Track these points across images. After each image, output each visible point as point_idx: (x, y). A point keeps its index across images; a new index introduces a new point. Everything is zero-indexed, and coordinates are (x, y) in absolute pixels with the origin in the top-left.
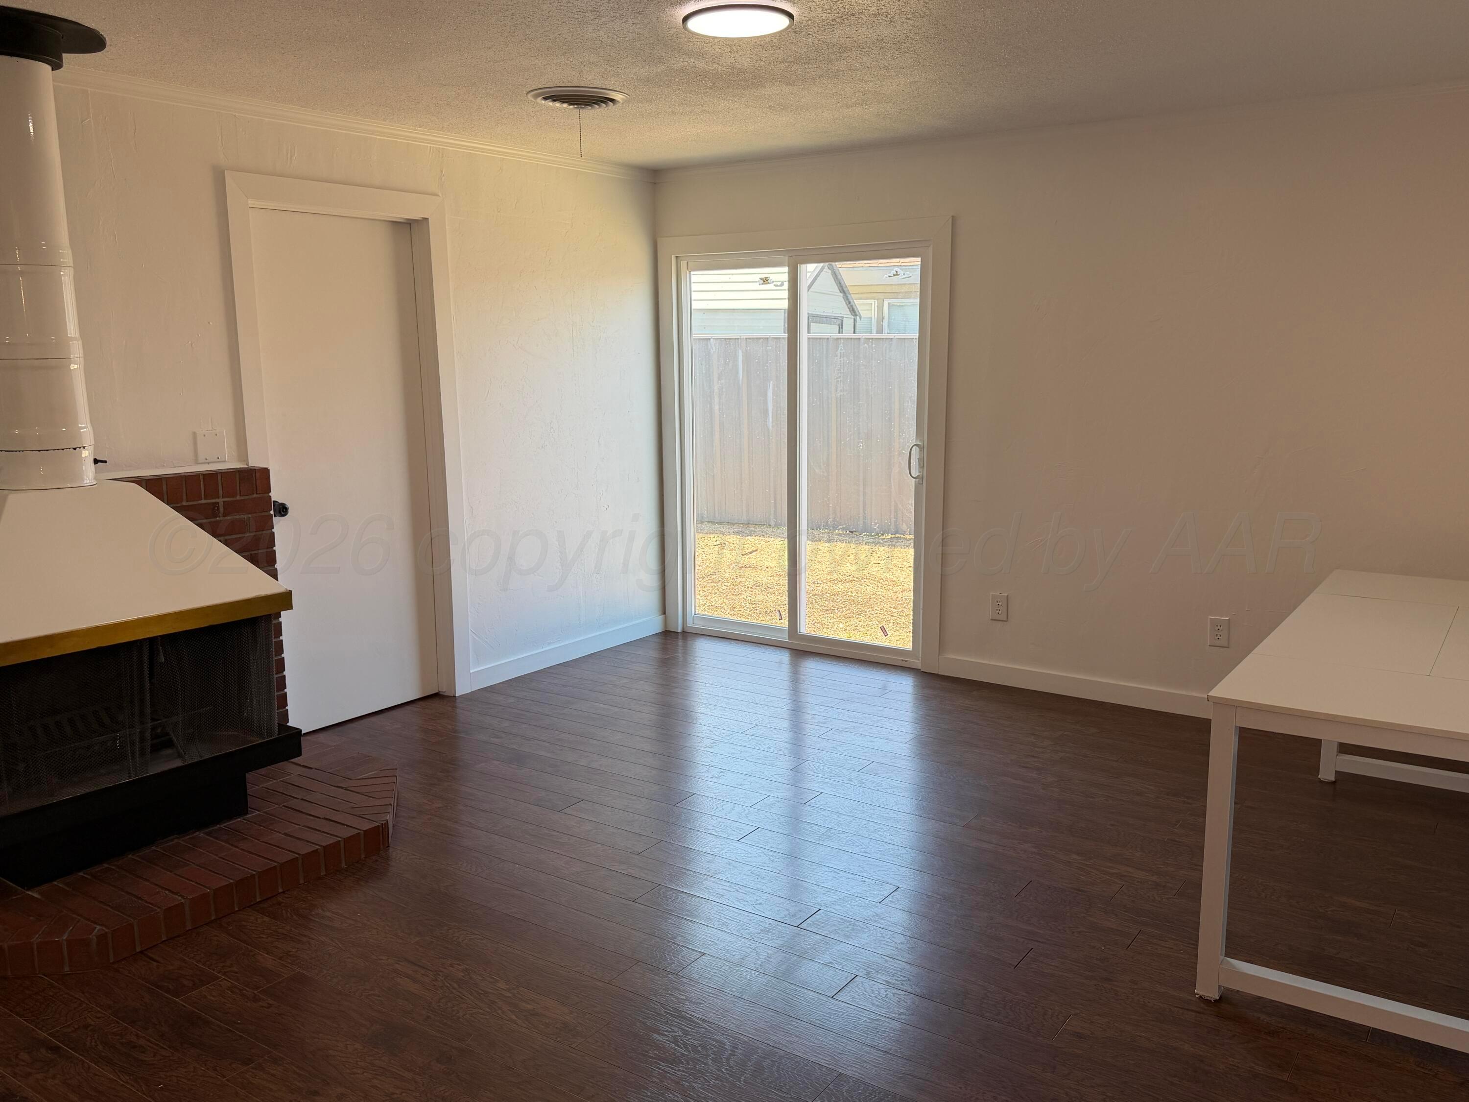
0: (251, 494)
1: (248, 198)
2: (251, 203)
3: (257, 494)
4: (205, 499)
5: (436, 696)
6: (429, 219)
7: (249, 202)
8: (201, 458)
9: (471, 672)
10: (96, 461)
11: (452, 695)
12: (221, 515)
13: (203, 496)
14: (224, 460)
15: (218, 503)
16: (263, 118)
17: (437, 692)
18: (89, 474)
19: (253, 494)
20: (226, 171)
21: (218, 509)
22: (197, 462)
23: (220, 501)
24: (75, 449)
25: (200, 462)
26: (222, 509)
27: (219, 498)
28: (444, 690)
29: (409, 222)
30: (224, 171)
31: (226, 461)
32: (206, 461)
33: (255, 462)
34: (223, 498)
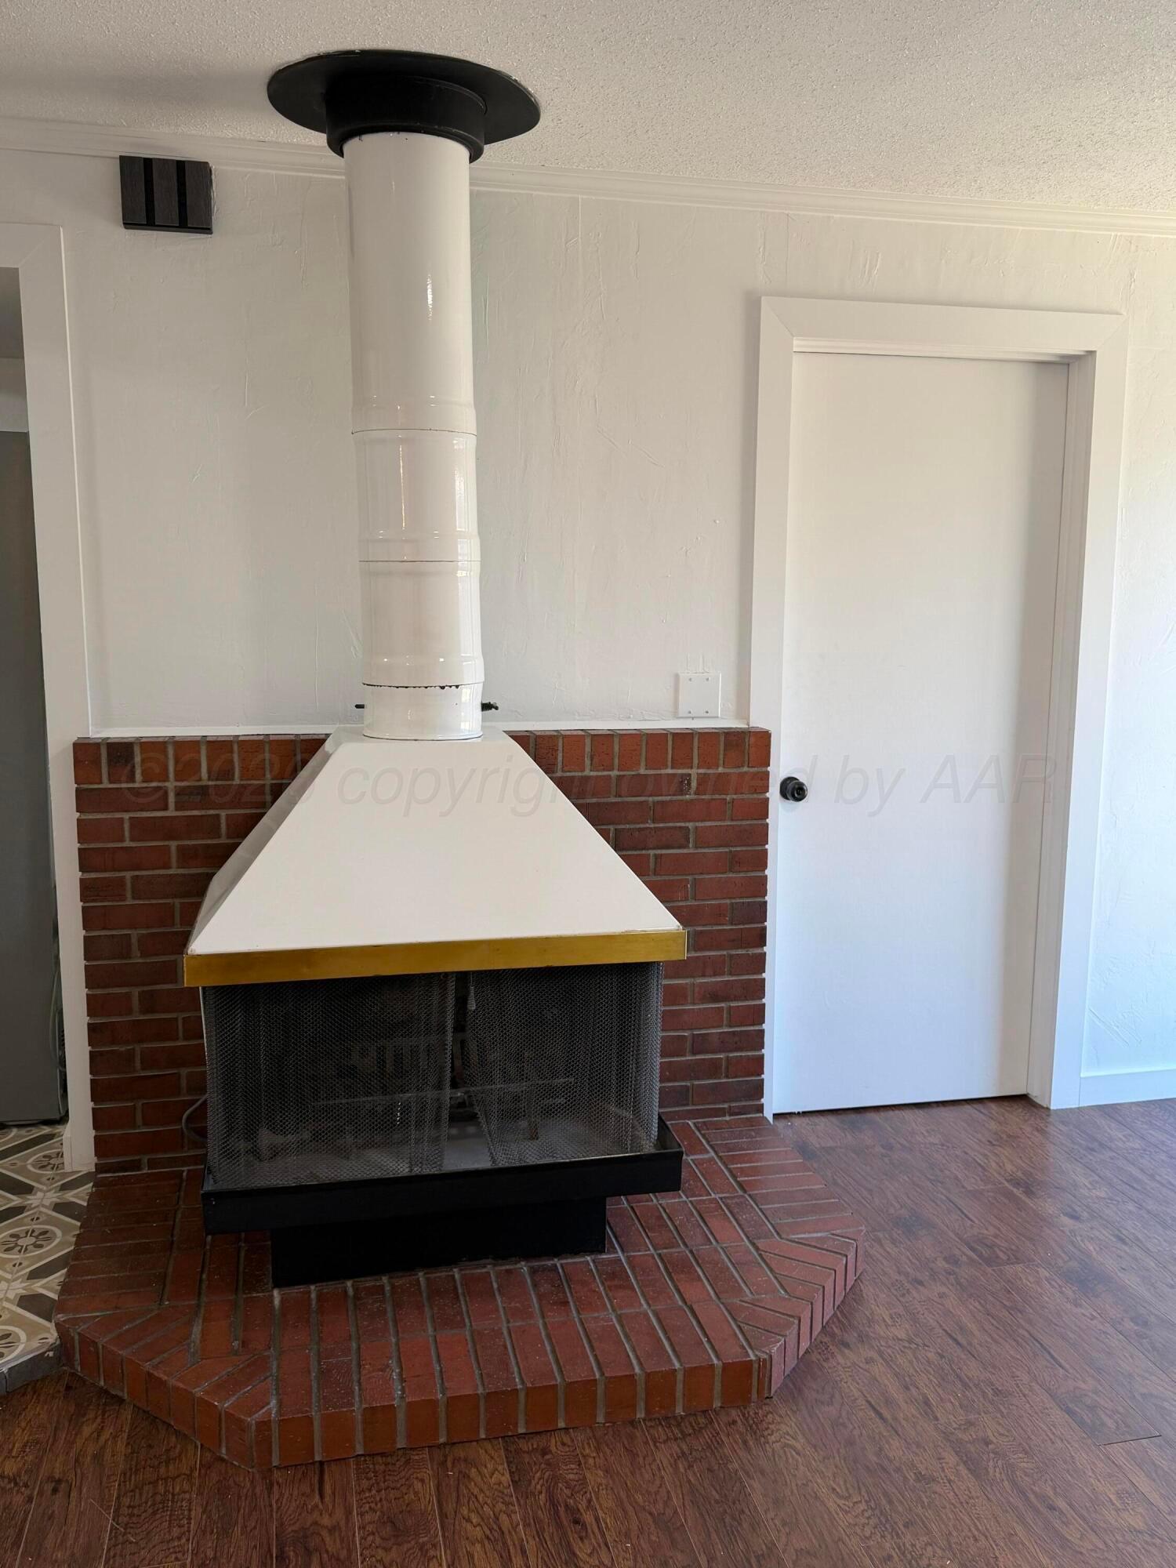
0: (739, 767)
1: (793, 336)
2: (798, 344)
3: (748, 767)
4: (672, 768)
5: (1023, 1099)
6: (1098, 354)
7: (795, 342)
8: (683, 710)
9: (1082, 1075)
10: (486, 707)
11: (1045, 1106)
12: (692, 793)
13: (669, 764)
14: (715, 715)
15: (690, 775)
16: (831, 215)
17: (1025, 1093)
18: (469, 721)
19: (743, 766)
20: (763, 298)
21: (689, 784)
22: (676, 715)
23: (694, 772)
24: (443, 688)
25: (680, 715)
26: (694, 784)
27: (692, 768)
28: (1035, 1093)
29: (1066, 361)
30: (760, 298)
31: (718, 717)
32: (690, 715)
33: (758, 721)
34: (698, 768)
